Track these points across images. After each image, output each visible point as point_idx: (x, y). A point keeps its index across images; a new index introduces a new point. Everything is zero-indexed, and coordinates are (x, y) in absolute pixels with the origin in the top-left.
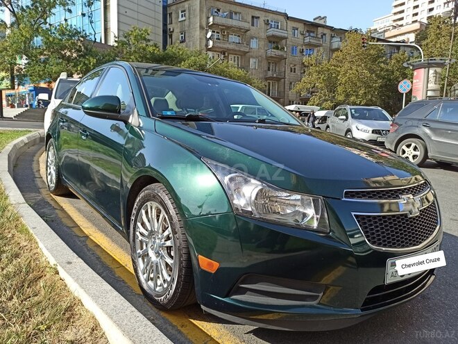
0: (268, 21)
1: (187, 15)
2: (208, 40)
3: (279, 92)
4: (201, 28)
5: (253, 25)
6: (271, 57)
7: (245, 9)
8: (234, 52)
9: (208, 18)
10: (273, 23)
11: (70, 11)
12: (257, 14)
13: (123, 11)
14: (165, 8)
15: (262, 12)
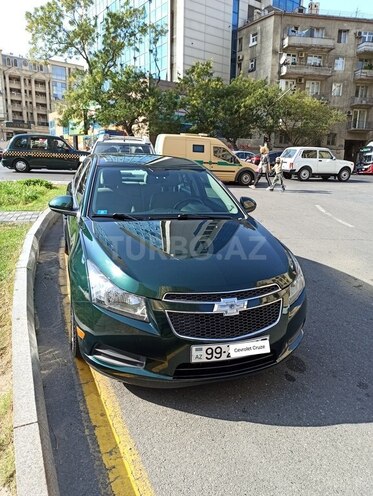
0: (360, 33)
1: (259, 39)
2: (281, 66)
3: (368, 123)
4: (275, 52)
5: (339, 41)
6: (361, 79)
7: (330, 22)
8: (312, 78)
9: (283, 39)
10: (367, 36)
11: (138, 50)
12: (346, 26)
13: (189, 42)
14: (235, 33)
15: (353, 24)
